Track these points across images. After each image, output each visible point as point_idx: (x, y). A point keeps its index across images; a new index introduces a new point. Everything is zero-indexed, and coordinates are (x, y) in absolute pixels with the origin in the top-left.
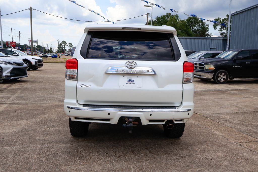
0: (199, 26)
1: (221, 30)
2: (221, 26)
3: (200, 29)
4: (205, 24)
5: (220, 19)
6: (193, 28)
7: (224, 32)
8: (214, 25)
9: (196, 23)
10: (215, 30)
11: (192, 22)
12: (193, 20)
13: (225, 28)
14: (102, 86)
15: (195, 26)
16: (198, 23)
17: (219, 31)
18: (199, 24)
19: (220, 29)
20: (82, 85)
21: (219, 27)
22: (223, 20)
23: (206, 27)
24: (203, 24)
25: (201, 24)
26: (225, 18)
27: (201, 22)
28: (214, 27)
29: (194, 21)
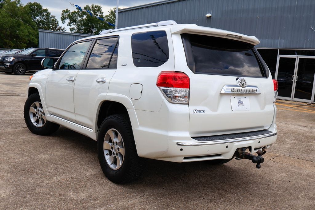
0: (43, 16)
1: (70, 25)
2: (71, 21)
3: (45, 20)
4: (51, 15)
5: (69, 11)
6: (35, 18)
7: (74, 27)
8: (61, 18)
9: (39, 12)
10: (63, 23)
11: (33, 10)
12: (35, 7)
13: (75, 23)
14: (217, 111)
15: (37, 16)
16: (42, 12)
17: (68, 25)
18: (43, 15)
19: (69, 23)
20: (195, 111)
21: (67, 21)
22: (72, 12)
23: (52, 18)
24: (48, 14)
25: (45, 14)
26: (74, 11)
27: (46, 12)
28: (62, 20)
29: (37, 9)
